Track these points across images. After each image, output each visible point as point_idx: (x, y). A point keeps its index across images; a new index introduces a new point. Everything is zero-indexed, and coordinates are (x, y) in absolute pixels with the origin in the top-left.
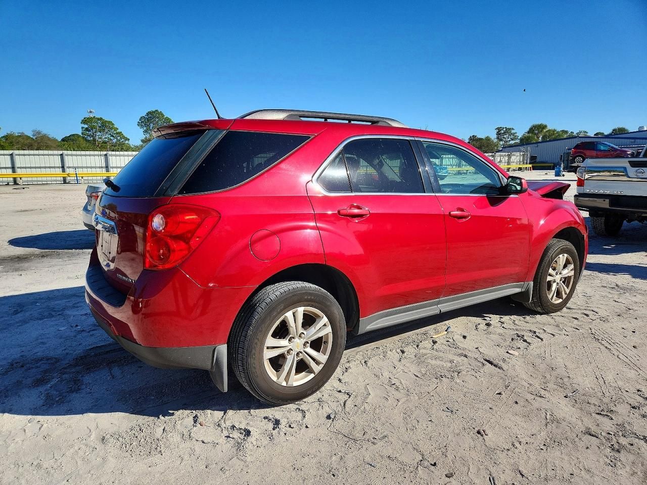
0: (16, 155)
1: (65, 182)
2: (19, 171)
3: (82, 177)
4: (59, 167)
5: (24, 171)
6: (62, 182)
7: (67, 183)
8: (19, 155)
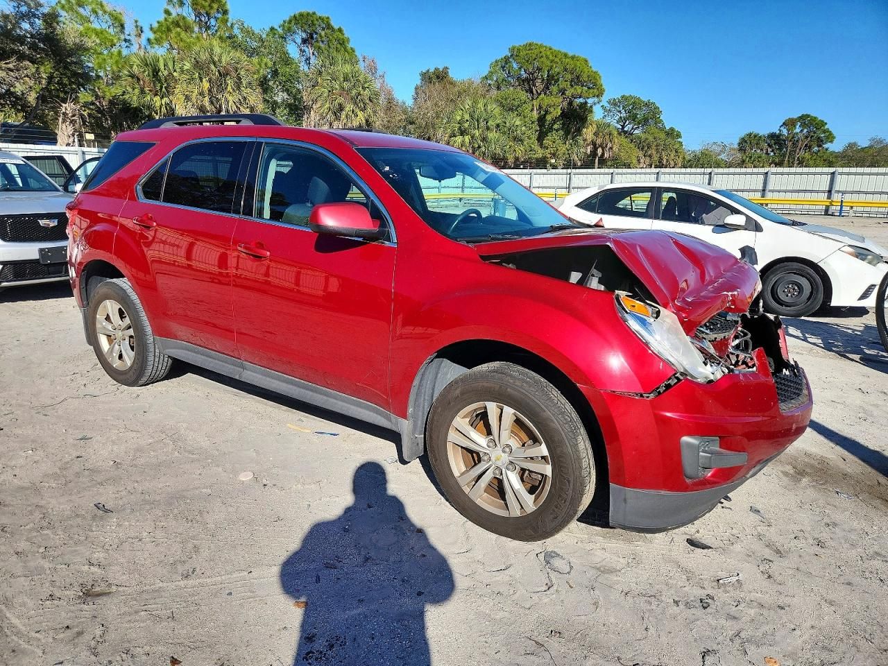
0: (773, 174)
1: (826, 213)
2: (769, 195)
3: (852, 207)
4: (824, 192)
5: (776, 196)
6: (823, 213)
7: (829, 215)
8: (776, 174)
